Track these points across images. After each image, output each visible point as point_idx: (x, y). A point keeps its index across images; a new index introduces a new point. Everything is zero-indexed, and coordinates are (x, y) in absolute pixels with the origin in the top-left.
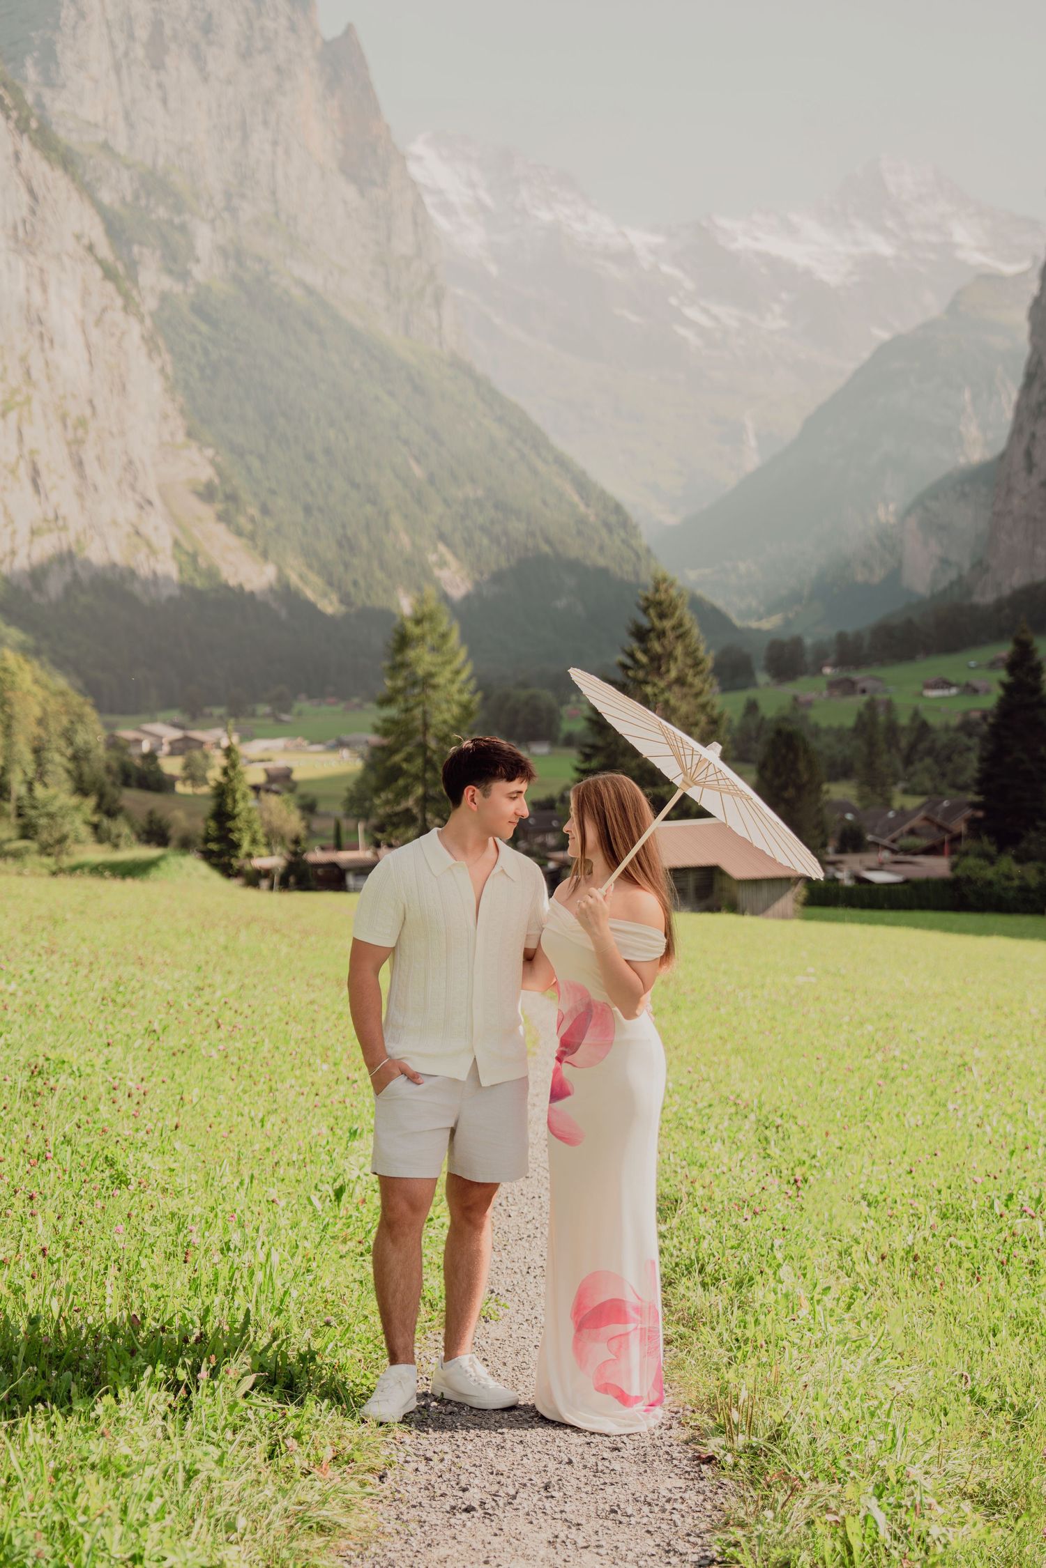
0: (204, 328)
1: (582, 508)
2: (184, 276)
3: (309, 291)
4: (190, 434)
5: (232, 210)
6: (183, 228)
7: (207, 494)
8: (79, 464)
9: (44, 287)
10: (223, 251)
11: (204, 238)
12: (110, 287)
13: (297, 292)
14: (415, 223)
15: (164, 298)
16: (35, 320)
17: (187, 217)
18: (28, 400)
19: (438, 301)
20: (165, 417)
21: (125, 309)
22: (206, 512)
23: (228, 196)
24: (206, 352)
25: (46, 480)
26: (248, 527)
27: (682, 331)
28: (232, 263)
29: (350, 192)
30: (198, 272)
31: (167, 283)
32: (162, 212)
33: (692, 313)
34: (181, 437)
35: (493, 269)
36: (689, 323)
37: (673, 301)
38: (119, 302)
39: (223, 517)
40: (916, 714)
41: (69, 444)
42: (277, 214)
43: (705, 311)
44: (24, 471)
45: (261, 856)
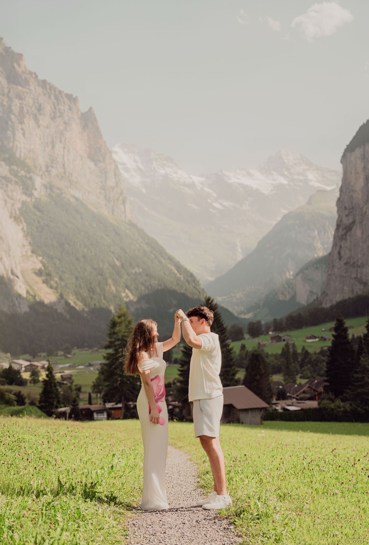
0: (38, 213)
1: (178, 275)
2: (31, 195)
3: (77, 199)
4: (33, 252)
5: (48, 171)
6: (31, 179)
7: (39, 273)
10: (45, 186)
11: (38, 182)
13: (72, 200)
14: (115, 175)
15: (24, 203)
17: (32, 174)
19: (124, 202)
20: (24, 246)
22: (39, 280)
23: (47, 167)
24: (39, 222)
26: (55, 285)
27: (213, 211)
28: (48, 190)
29: (92, 165)
30: (36, 194)
31: (24, 198)
32: (23, 173)
33: (216, 205)
34: (29, 253)
35: (144, 190)
36: (215, 208)
37: (209, 201)
39: (45, 282)
40: (303, 348)
42: (65, 173)
43: (221, 204)
45: (61, 407)
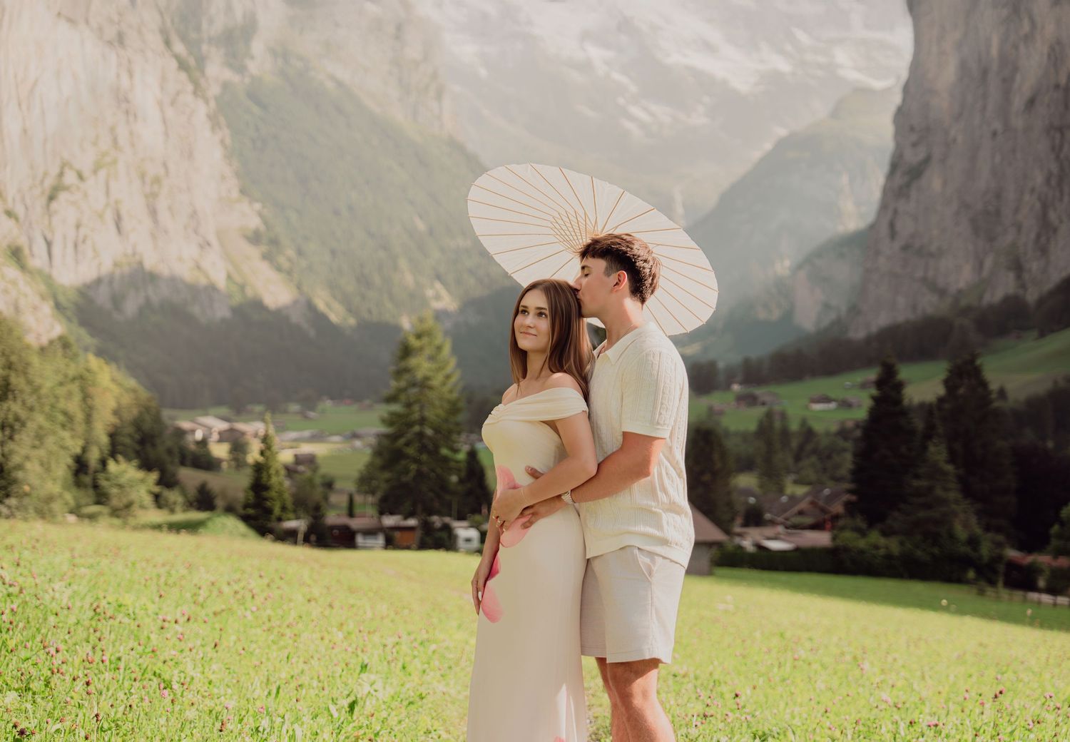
0: (256, 110)
2: (241, 69)
3: (340, 84)
4: (243, 191)
7: (255, 238)
8: (153, 213)
9: (131, 74)
10: (273, 52)
12: (183, 76)
13: (330, 85)
15: (226, 86)
16: (122, 99)
18: (115, 162)
19: (439, 96)
20: (223, 178)
21: (195, 93)
22: (254, 252)
24: (257, 129)
25: (127, 224)
26: (286, 265)
27: (628, 125)
28: (280, 61)
30: (253, 67)
31: (228, 75)
33: (635, 111)
34: (235, 194)
35: (483, 72)
36: (632, 118)
37: (621, 101)
38: (190, 87)
39: (267, 257)
40: (804, 422)
41: (146, 196)
43: (645, 109)
44: (109, 216)
45: (289, 519)
